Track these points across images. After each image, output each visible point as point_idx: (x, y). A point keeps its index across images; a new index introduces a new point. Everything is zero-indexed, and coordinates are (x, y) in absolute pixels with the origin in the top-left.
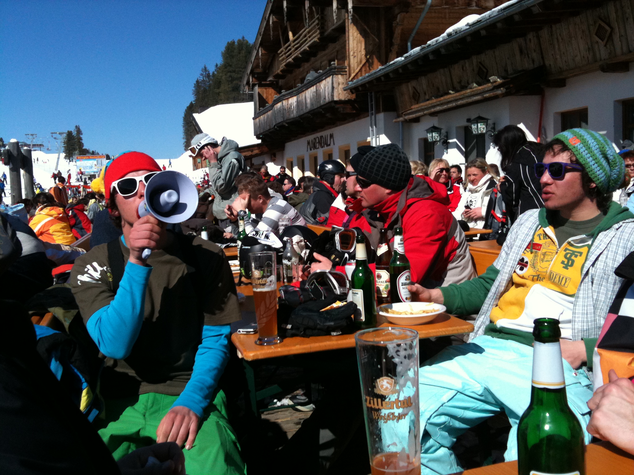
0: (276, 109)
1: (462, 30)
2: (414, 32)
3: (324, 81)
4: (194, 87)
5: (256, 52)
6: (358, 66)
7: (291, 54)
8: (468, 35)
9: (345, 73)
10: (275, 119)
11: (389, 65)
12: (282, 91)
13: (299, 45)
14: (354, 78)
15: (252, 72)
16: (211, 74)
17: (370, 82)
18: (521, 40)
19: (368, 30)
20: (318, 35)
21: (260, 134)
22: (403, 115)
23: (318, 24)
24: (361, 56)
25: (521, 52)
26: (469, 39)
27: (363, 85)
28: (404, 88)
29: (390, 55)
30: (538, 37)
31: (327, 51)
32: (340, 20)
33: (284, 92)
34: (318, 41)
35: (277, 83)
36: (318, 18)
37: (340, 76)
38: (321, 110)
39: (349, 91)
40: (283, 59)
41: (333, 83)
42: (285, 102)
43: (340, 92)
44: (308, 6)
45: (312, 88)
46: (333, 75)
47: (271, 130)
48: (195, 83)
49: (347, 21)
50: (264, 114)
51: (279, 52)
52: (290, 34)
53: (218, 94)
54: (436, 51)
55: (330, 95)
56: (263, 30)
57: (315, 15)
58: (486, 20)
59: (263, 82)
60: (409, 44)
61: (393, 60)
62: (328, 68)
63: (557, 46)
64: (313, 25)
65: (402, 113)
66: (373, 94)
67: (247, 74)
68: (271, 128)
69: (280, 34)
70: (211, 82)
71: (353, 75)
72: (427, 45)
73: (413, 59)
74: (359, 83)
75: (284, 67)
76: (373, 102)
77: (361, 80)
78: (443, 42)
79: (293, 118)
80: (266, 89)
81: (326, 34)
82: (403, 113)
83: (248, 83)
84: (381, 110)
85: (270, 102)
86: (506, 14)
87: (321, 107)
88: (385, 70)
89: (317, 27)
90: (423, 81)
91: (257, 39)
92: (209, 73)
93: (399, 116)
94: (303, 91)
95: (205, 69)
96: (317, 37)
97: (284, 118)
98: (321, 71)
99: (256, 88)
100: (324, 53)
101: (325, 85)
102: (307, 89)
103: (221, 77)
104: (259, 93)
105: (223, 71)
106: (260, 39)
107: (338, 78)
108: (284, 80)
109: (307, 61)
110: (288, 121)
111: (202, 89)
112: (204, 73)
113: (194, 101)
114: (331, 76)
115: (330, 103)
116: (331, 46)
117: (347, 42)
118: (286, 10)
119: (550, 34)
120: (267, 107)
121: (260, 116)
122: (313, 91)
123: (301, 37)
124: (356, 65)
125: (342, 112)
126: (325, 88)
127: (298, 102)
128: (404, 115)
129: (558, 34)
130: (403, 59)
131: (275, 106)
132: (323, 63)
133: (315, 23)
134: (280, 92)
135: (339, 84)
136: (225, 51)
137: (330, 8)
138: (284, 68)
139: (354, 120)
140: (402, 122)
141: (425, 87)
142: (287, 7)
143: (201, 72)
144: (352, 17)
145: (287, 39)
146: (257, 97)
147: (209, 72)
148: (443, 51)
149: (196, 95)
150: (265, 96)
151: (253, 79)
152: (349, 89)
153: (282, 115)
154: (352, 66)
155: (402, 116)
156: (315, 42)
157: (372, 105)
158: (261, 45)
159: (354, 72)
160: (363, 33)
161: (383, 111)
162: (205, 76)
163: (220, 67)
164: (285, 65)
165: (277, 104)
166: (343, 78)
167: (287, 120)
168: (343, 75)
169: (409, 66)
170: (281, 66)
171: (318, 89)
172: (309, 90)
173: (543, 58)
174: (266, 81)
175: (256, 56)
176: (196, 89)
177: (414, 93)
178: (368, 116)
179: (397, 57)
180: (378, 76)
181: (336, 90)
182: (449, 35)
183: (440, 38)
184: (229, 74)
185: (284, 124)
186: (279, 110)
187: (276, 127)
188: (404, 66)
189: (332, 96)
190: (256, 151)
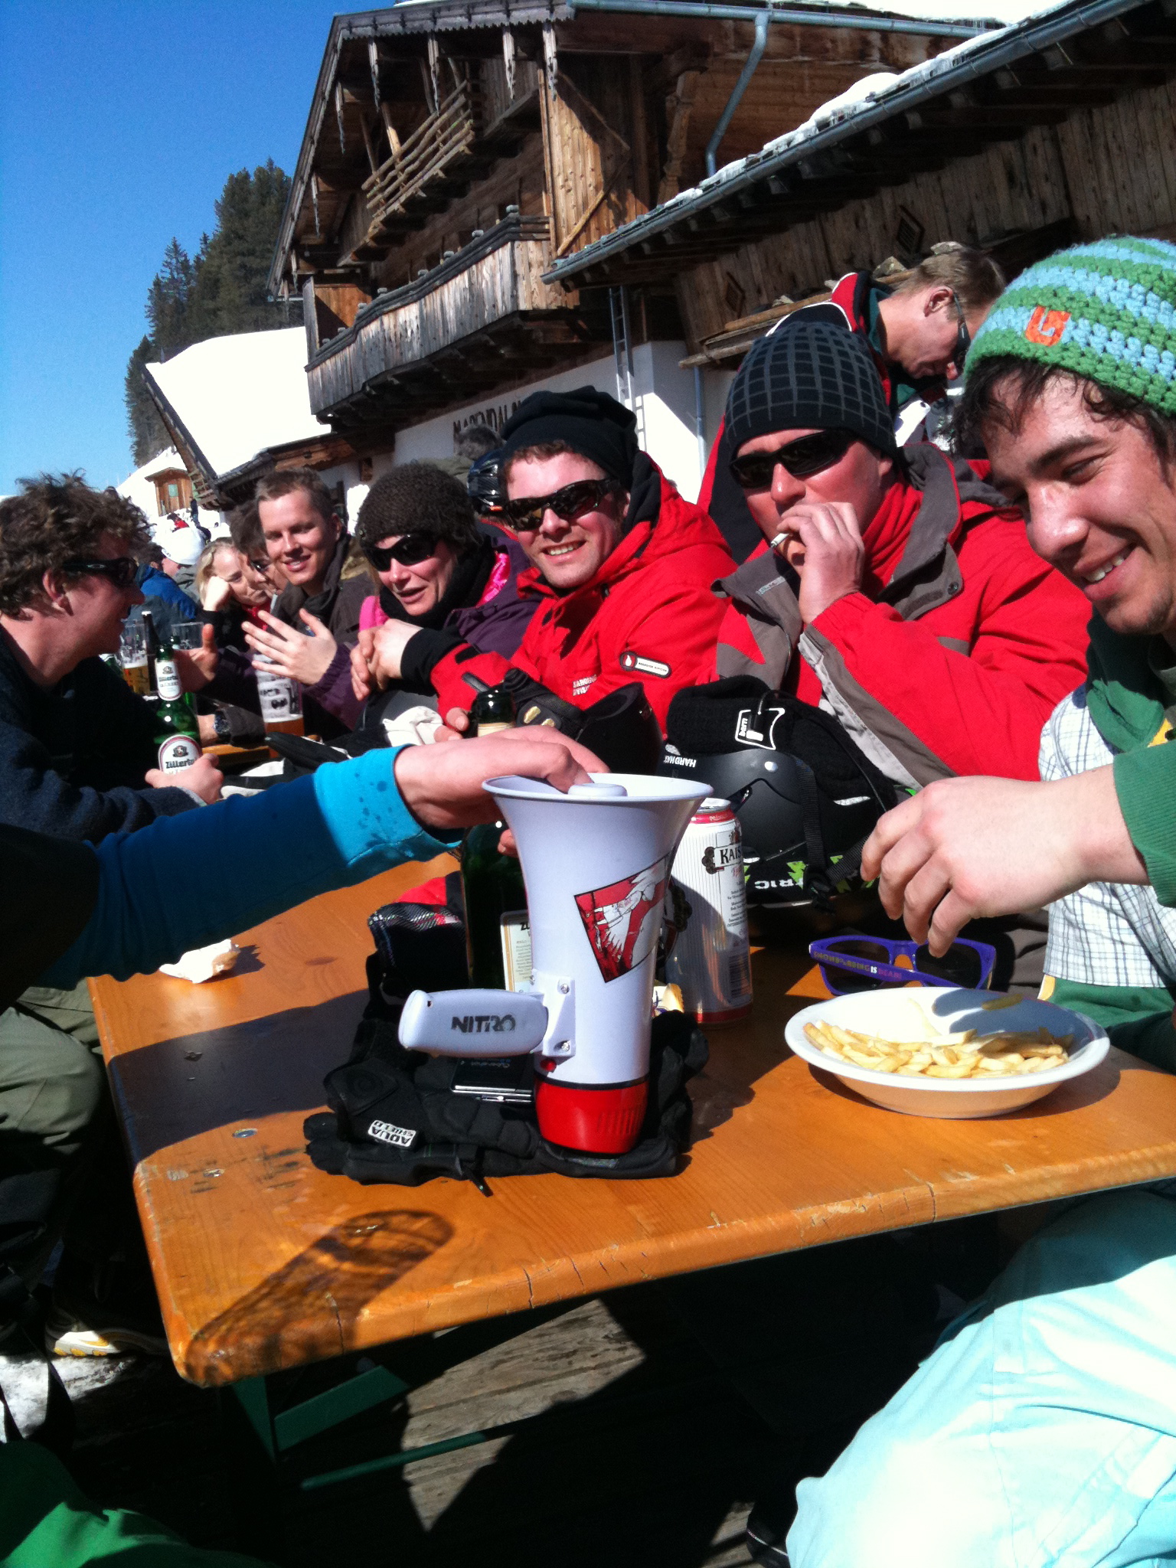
0: (364, 339)
1: (857, 112)
2: (724, 125)
3: (490, 258)
4: (150, 298)
5: (303, 188)
6: (578, 216)
7: (397, 190)
8: (874, 127)
9: (544, 236)
10: (365, 367)
11: (663, 211)
12: (380, 290)
13: (417, 163)
14: (569, 249)
15: (296, 244)
16: (192, 263)
17: (613, 259)
18: (1008, 148)
19: (601, 118)
20: (467, 134)
21: (327, 410)
22: (705, 348)
23: (465, 107)
24: (586, 187)
25: (1011, 179)
26: (875, 138)
27: (594, 268)
28: (702, 275)
29: (662, 185)
30: (1056, 142)
31: (493, 181)
32: (524, 93)
33: (383, 293)
34: (467, 151)
35: (366, 271)
36: (464, 90)
37: (531, 244)
38: (487, 338)
39: (558, 283)
40: (377, 207)
41: (513, 263)
42: (388, 320)
43: (534, 286)
44: (436, 55)
45: (458, 279)
46: (513, 241)
47: (354, 399)
48: (152, 287)
49: (543, 92)
50: (334, 354)
51: (365, 186)
52: (392, 134)
53: (215, 312)
54: (789, 169)
55: (508, 296)
56: (318, 127)
57: (457, 83)
58: (922, 85)
59: (326, 272)
60: (710, 158)
61: (672, 196)
62: (498, 221)
63: (1105, 167)
64: (451, 110)
65: (702, 342)
66: (622, 292)
67: (284, 248)
68: (355, 391)
69: (366, 137)
70: (193, 283)
71: (566, 241)
72: (763, 153)
73: (727, 193)
74: (585, 260)
75: (381, 226)
76: (623, 315)
77: (589, 253)
78: (806, 145)
79: (412, 363)
80: (335, 288)
81: (488, 131)
82: (704, 341)
83: (287, 274)
84: (645, 334)
85: (350, 323)
86: (977, 67)
87: (486, 328)
88: (652, 225)
89: (463, 115)
90: (753, 254)
91: (303, 151)
92: (187, 261)
93: (691, 352)
94: (436, 288)
95: (176, 248)
96: (464, 142)
97: (386, 365)
98: (481, 232)
99: (310, 287)
100: (484, 185)
101: (493, 269)
102: (446, 282)
103: (219, 267)
104: (317, 298)
105: (221, 253)
106: (312, 154)
107: (528, 249)
108: (382, 264)
109: (442, 207)
110: (399, 371)
111: (171, 302)
112: (174, 261)
113: (151, 335)
114: (509, 244)
115: (507, 317)
116: (504, 165)
117: (547, 150)
118: (376, 69)
119: (1086, 130)
120: (340, 336)
121: (324, 361)
122: (462, 286)
123: (423, 143)
124: (573, 213)
125: (541, 341)
126: (493, 276)
127: (423, 319)
128: (708, 346)
129: (1110, 135)
130: (699, 192)
131: (362, 332)
132: (486, 213)
133: (457, 105)
134: (375, 295)
135: (530, 265)
136: (224, 200)
137: (494, 61)
138: (380, 230)
139: (574, 365)
140: (702, 367)
141: (757, 271)
142: (379, 62)
143: (166, 258)
144: (555, 81)
145: (384, 152)
146: (312, 313)
147: (185, 256)
148: (806, 170)
149: (156, 318)
150: (333, 307)
151: (301, 262)
152: (557, 278)
153: (383, 356)
154: (563, 215)
155: (701, 351)
156: (458, 154)
157: (620, 323)
158: (316, 168)
159: (568, 233)
160: (590, 124)
161: (649, 339)
162: (177, 269)
163: (214, 240)
164: (383, 222)
165: (366, 325)
166: (542, 250)
167: (397, 367)
168: (541, 240)
169: (716, 212)
170: (373, 223)
171: (474, 280)
172: (452, 284)
173: (1068, 197)
174: (334, 266)
175: (303, 200)
176: (155, 304)
177: (729, 286)
178: (611, 352)
179: (682, 190)
180: (636, 241)
181: (524, 282)
182: (823, 125)
183: (798, 135)
184: (239, 260)
185: (390, 379)
186: (375, 343)
187: (368, 389)
188: (703, 213)
189: (515, 297)
190: (319, 456)
